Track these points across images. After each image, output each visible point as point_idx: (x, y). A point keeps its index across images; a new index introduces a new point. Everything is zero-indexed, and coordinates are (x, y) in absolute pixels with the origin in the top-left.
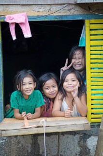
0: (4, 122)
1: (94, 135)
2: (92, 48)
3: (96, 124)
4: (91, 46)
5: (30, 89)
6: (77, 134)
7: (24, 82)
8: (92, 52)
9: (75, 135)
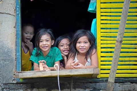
1: (103, 89)
2: (102, 10)
3: (105, 79)
4: (101, 8)
5: (47, 45)
6: (88, 88)
7: (41, 39)
8: (102, 14)
9: (85, 89)
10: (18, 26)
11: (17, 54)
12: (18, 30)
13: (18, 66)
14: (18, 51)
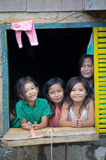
0: (10, 133)
1: (102, 146)
2: (101, 57)
4: (99, 54)
8: (101, 61)
10: (6, 75)
11: (5, 108)
12: (5, 80)
13: (5, 121)
14: (6, 104)
